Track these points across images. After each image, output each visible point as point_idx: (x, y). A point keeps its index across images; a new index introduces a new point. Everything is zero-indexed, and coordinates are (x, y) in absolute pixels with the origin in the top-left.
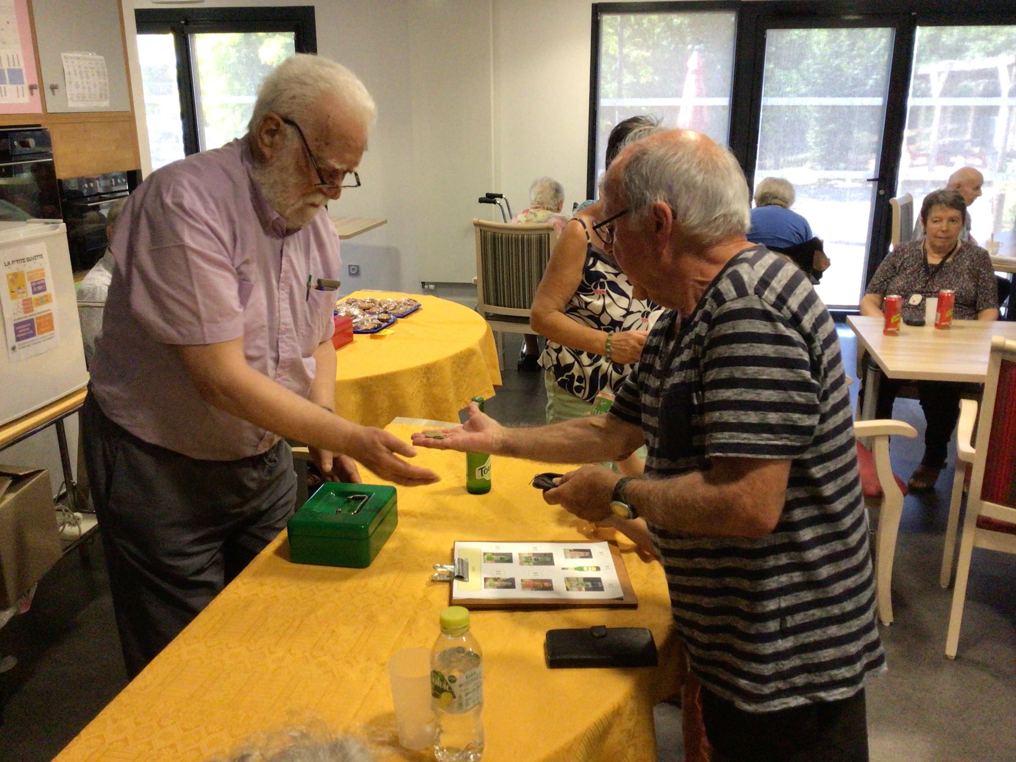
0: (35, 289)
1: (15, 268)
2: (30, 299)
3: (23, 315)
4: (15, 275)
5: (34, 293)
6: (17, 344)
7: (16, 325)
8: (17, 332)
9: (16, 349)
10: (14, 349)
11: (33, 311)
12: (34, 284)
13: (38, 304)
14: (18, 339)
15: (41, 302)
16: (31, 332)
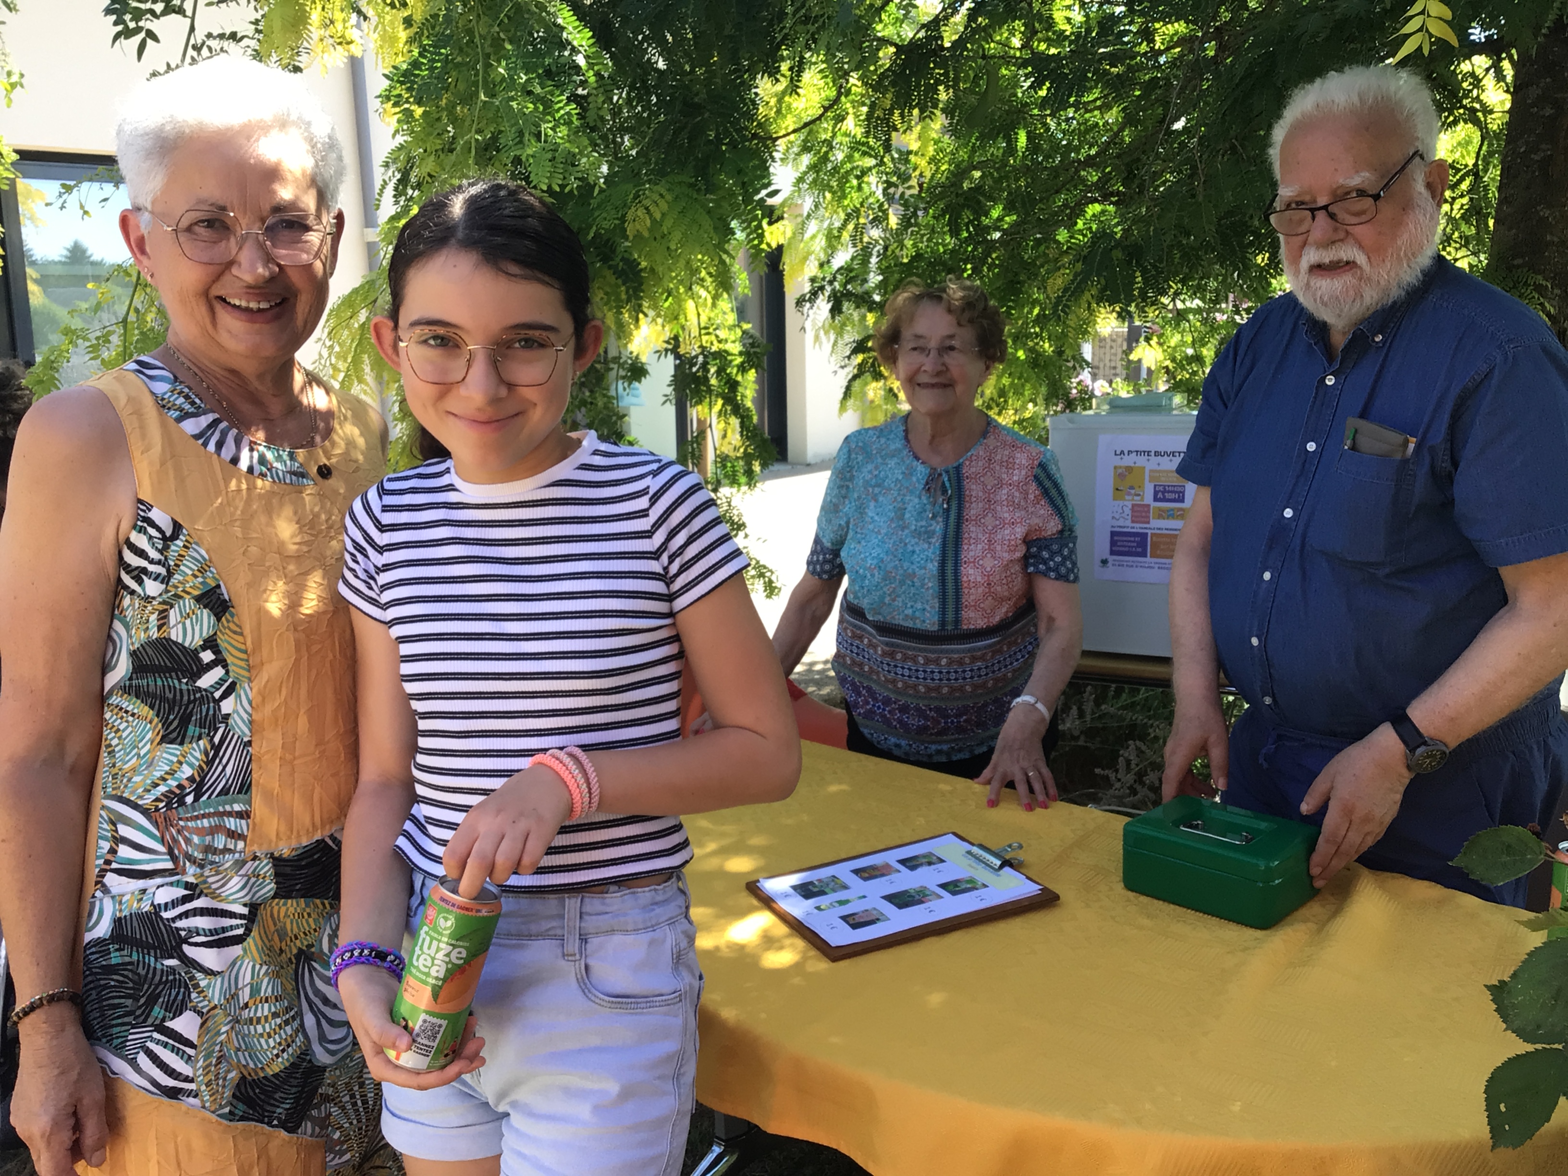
0: (1160, 495)
1: (1128, 461)
2: (1149, 506)
3: (1128, 523)
4: (1129, 469)
5: (1156, 499)
6: (1111, 558)
7: (1113, 534)
8: (1113, 543)
9: (1110, 564)
10: (1104, 562)
11: (1148, 523)
12: (1161, 488)
13: (1160, 517)
14: (1112, 553)
15: (1170, 515)
16: (1139, 550)
